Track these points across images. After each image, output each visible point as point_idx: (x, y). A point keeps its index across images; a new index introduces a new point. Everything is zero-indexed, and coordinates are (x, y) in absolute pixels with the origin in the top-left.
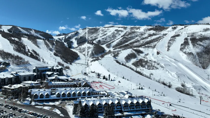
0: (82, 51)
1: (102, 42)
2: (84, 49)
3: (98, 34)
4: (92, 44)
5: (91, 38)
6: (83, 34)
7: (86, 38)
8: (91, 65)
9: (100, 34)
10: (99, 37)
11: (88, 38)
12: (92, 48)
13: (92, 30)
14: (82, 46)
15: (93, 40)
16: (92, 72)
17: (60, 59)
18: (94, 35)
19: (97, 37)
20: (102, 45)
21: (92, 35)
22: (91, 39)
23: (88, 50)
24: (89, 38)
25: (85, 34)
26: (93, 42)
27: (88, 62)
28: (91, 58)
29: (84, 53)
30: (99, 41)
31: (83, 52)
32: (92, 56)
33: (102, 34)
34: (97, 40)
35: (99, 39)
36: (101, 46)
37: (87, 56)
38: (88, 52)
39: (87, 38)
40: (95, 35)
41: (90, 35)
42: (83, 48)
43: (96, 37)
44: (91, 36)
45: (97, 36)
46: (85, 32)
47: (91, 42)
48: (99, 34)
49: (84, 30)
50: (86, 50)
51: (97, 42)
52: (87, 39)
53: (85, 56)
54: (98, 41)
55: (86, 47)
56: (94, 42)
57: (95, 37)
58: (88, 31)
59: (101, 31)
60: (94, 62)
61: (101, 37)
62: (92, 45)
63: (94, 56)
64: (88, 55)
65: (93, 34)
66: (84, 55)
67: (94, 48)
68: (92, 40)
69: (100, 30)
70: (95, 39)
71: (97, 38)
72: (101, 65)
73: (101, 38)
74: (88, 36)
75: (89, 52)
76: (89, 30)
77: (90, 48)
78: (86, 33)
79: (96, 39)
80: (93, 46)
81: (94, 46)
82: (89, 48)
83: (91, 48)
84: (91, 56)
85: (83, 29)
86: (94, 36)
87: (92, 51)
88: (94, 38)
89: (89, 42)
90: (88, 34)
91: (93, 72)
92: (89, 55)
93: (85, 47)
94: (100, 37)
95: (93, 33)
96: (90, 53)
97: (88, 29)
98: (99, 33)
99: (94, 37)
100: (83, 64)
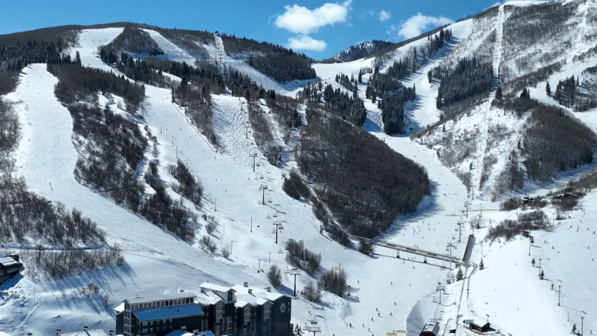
0: (458, 153)
1: (586, 92)
2: (467, 140)
3: (566, 38)
4: (523, 105)
5: (523, 64)
6: (477, 44)
7: (491, 71)
8: (482, 267)
9: (579, 38)
10: (569, 60)
11: (506, 69)
12: (514, 138)
13: (533, 18)
14: (458, 123)
15: (533, 83)
16: (473, 327)
17: (313, 215)
18: (539, 46)
19: (559, 59)
20: (583, 108)
21: (531, 50)
22: (523, 73)
23: (493, 151)
24: (512, 65)
25: (489, 46)
26: (525, 95)
27: (471, 237)
28: (497, 205)
29: (464, 166)
30: (570, 85)
31: (460, 160)
32: (511, 188)
33: (588, 38)
34: (555, 80)
35: (572, 70)
36: (579, 116)
37: (481, 187)
38: (490, 162)
39: (496, 65)
40: (545, 47)
41: (517, 47)
42: (466, 132)
43: (555, 61)
44: (523, 54)
45: (556, 54)
46: (487, 34)
47: (519, 94)
48: (573, 41)
49: (485, 20)
50: (481, 146)
51: (553, 90)
52: (496, 73)
53: (469, 190)
54: (561, 83)
55: (484, 128)
56: (538, 93)
57: (547, 57)
58: (505, 26)
59: (584, 19)
60: (503, 239)
61: (581, 58)
62: (520, 116)
63: (521, 186)
64: (487, 184)
65: (533, 43)
66: (466, 179)
67: (530, 132)
68: (522, 83)
69: (581, 15)
70: (542, 75)
71: (557, 67)
72: (542, 276)
73: (584, 66)
74: (506, 56)
75: (495, 162)
76: (511, 18)
77: (502, 137)
78: (493, 38)
79: (551, 73)
80: (523, 121)
81: (529, 120)
82: (498, 133)
83: (509, 135)
84: (502, 192)
85: (478, 16)
86: (538, 56)
87: (513, 153)
88: (538, 66)
89: (504, 93)
90: (503, 44)
91: (482, 324)
92: (491, 183)
93: (478, 131)
94: (574, 59)
95: (533, 35)
96: (499, 168)
97: (509, 14)
98: (571, 34)
99: (541, 60)
100: (434, 255)
